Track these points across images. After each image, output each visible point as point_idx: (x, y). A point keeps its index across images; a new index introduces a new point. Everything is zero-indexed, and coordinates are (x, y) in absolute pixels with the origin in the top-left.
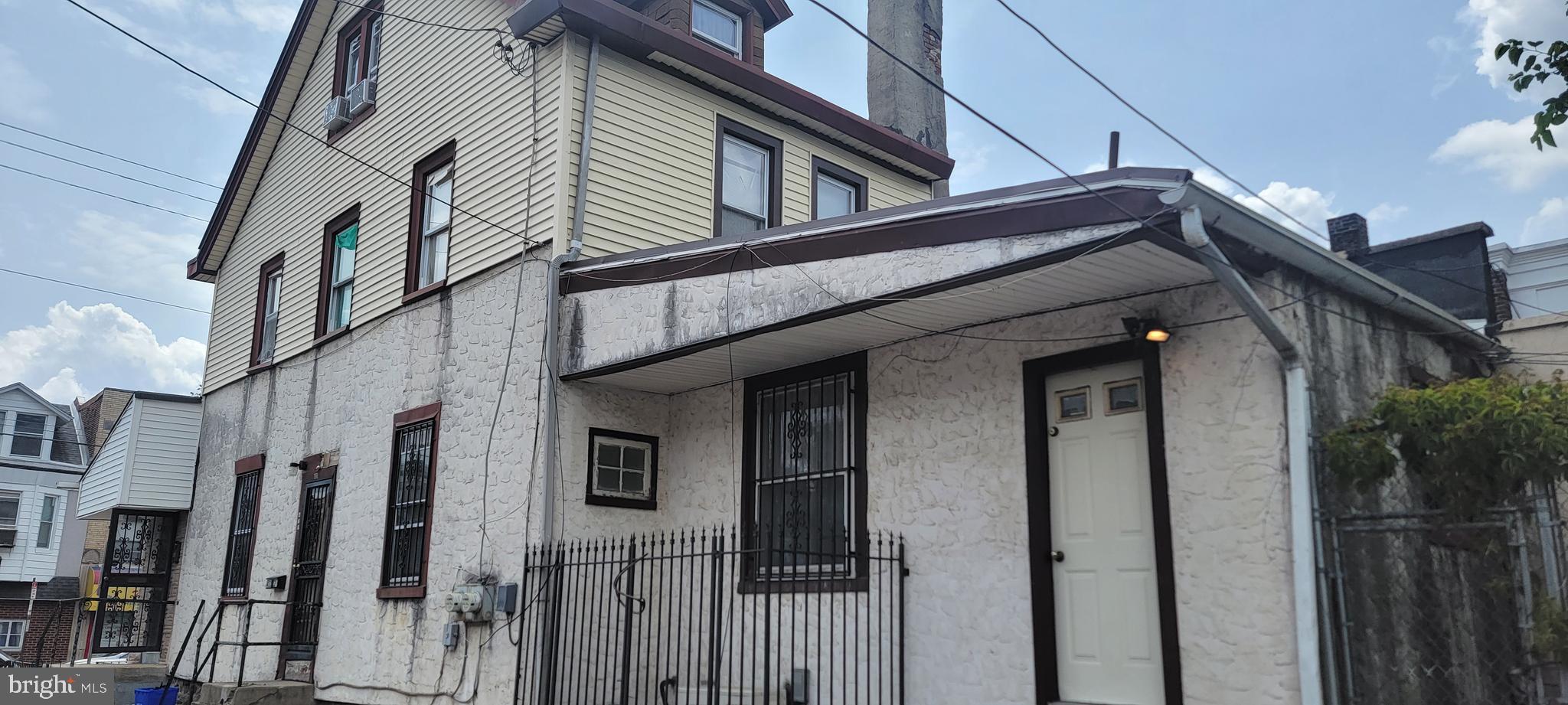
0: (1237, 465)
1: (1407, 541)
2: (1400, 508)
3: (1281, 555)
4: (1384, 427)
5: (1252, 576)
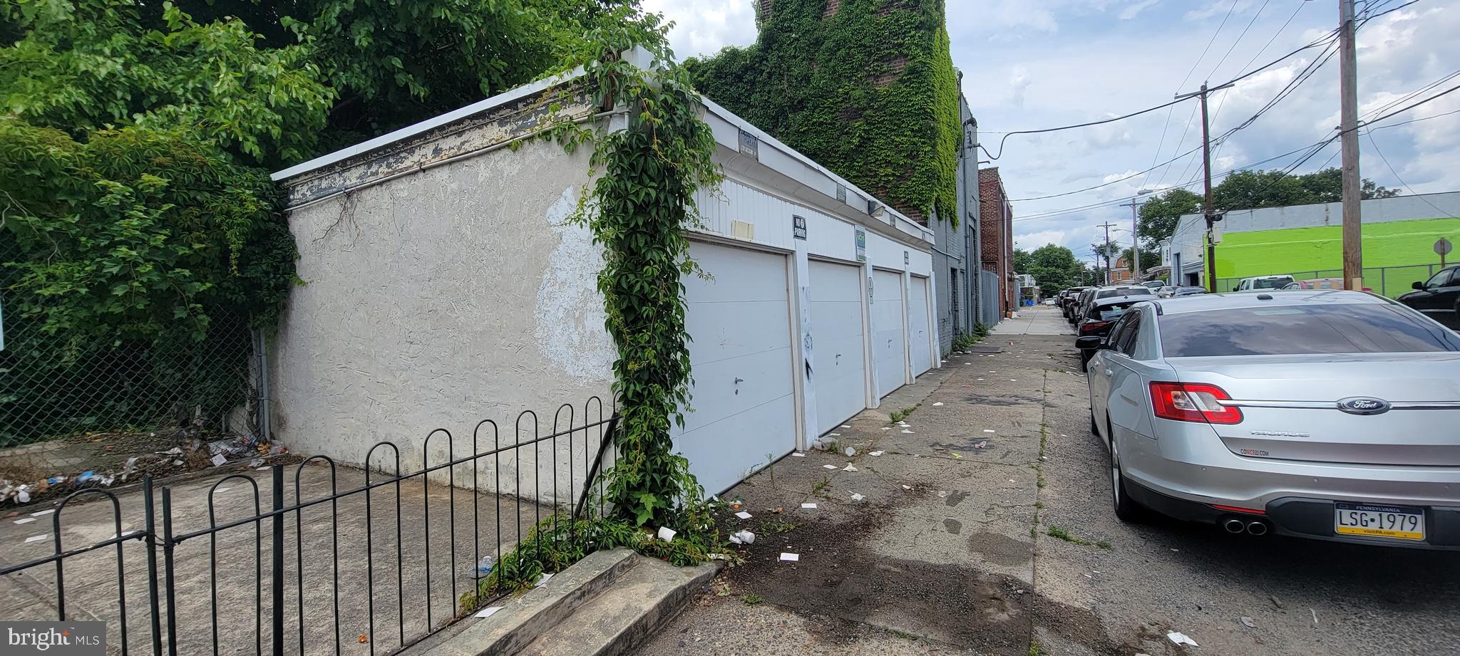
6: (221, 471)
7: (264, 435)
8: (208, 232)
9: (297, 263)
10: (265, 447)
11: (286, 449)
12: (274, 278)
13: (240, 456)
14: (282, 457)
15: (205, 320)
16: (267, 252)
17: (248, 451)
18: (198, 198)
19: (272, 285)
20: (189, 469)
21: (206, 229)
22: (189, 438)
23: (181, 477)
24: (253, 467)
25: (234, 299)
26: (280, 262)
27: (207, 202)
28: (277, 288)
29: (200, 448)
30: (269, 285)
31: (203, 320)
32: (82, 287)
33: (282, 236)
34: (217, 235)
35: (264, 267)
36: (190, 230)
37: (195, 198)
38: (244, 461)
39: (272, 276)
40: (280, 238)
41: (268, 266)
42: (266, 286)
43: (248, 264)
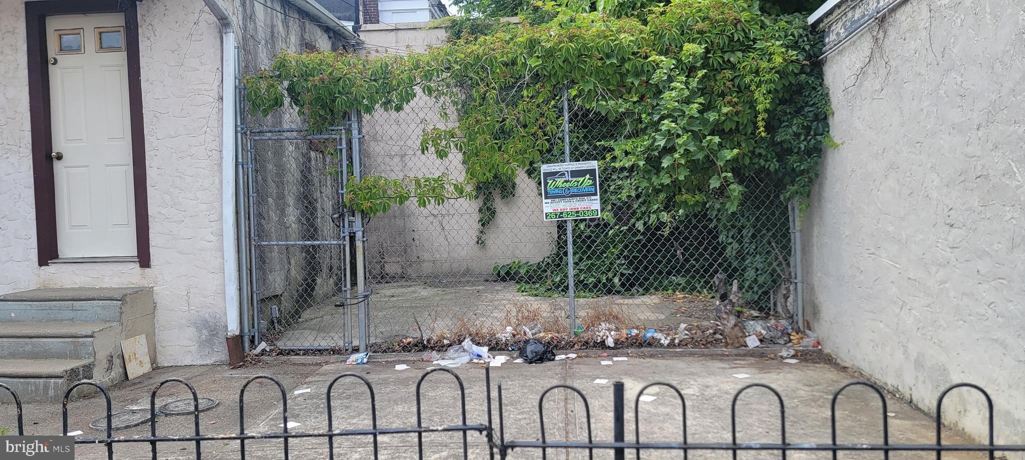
0: (190, 94)
1: (297, 147)
2: (294, 126)
3: (216, 154)
4: (279, 76)
5: (197, 168)
6: (752, 354)
7: (797, 323)
8: (740, 94)
9: (830, 122)
10: (798, 336)
11: (819, 343)
12: (805, 140)
13: (772, 341)
14: (814, 352)
15: (736, 189)
16: (799, 111)
17: (781, 337)
18: (732, 59)
19: (803, 149)
20: (727, 345)
21: (738, 92)
22: (726, 313)
23: (719, 350)
24: (782, 357)
25: (767, 167)
26: (812, 122)
27: (739, 62)
28: (809, 153)
29: (735, 325)
30: (800, 148)
31: (734, 190)
32: (641, 160)
33: (814, 89)
34: (748, 97)
35: (795, 128)
36: (722, 95)
37: (729, 60)
38: (777, 347)
39: (802, 138)
40: (813, 92)
41: (798, 127)
42: (796, 150)
43: (780, 127)
